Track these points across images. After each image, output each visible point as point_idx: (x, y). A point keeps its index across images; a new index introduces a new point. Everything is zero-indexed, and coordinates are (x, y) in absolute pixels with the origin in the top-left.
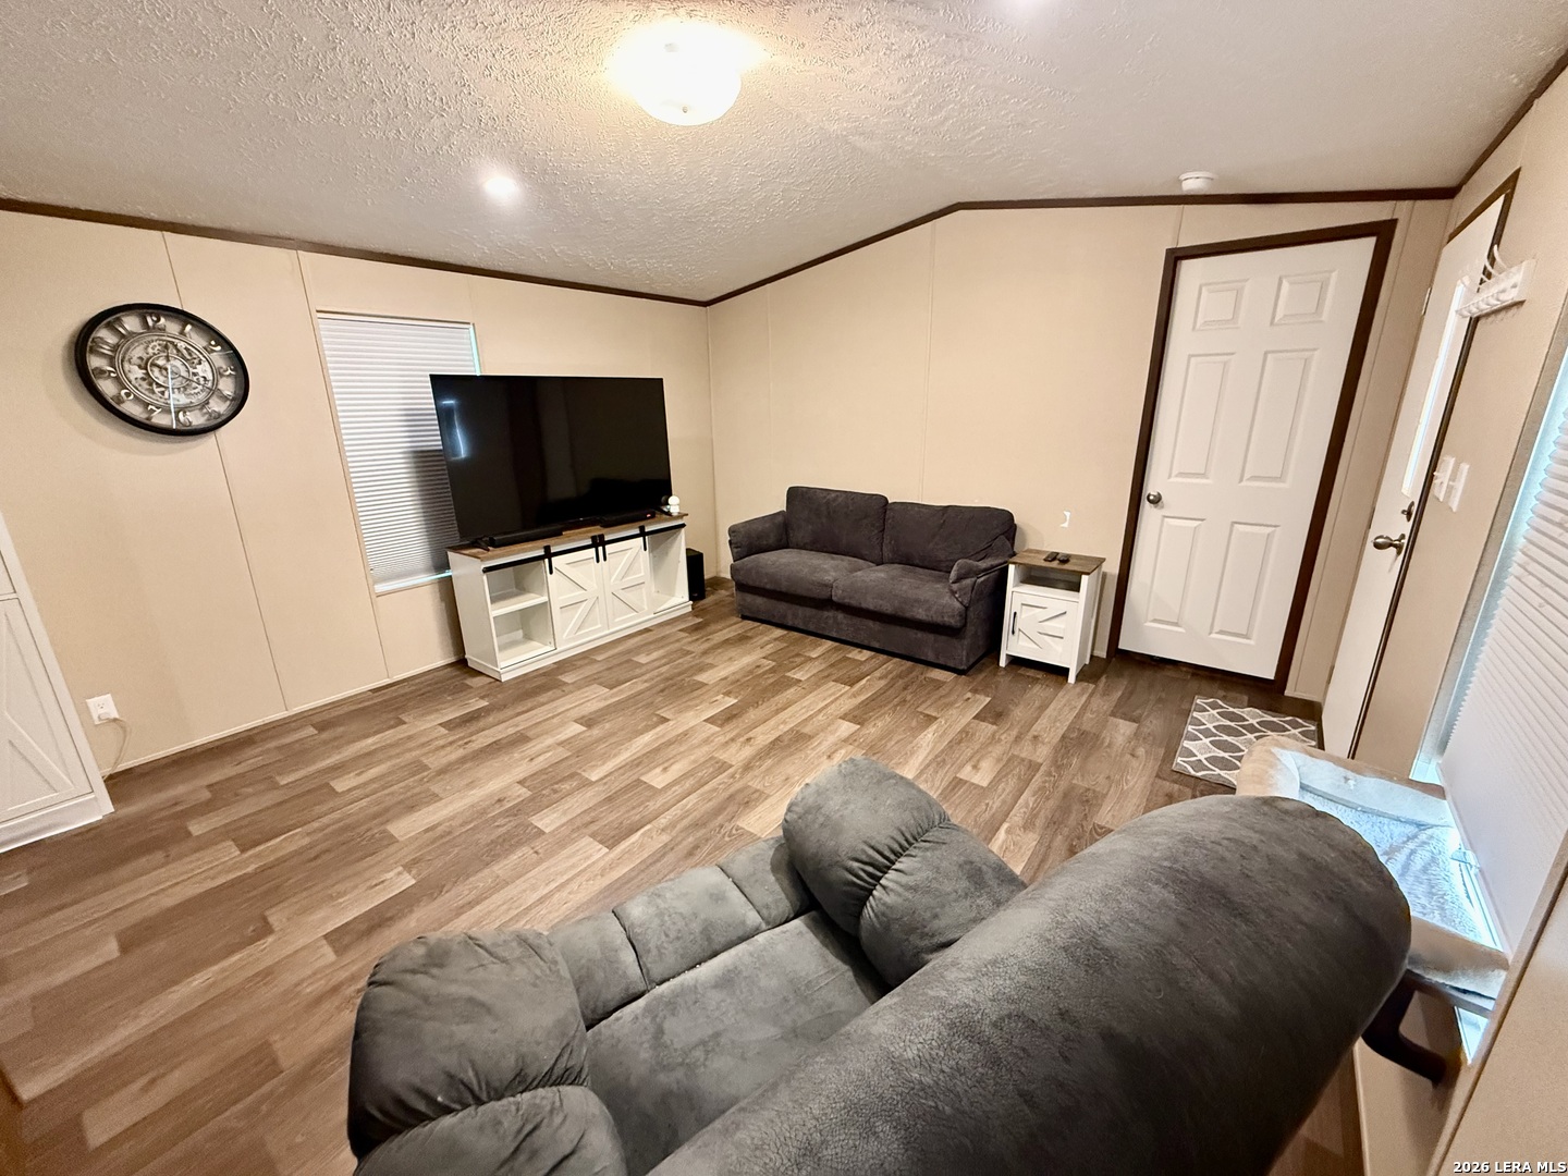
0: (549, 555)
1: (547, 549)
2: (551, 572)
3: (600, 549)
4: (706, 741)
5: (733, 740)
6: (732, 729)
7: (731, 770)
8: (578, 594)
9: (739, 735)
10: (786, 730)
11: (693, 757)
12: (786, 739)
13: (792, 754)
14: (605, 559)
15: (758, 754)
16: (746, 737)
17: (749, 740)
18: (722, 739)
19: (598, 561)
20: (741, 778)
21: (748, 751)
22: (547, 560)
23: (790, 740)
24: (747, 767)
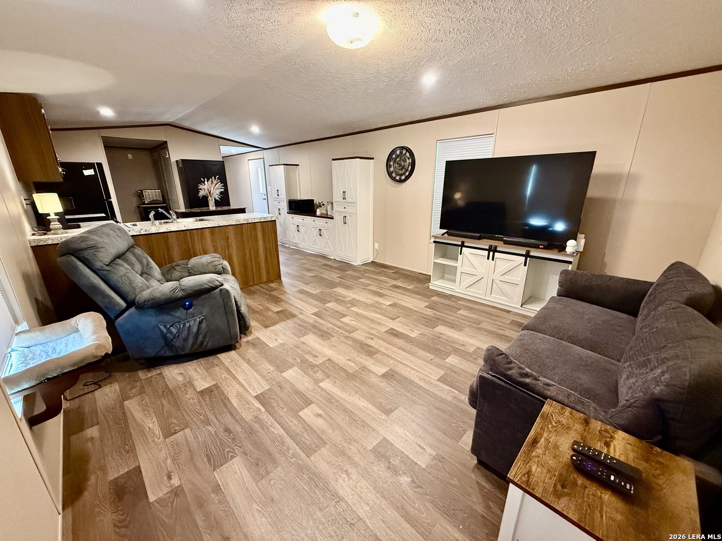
0: (463, 245)
1: (463, 242)
2: (461, 254)
3: (491, 253)
8: (472, 271)
14: (493, 260)
19: (488, 259)
22: (460, 248)
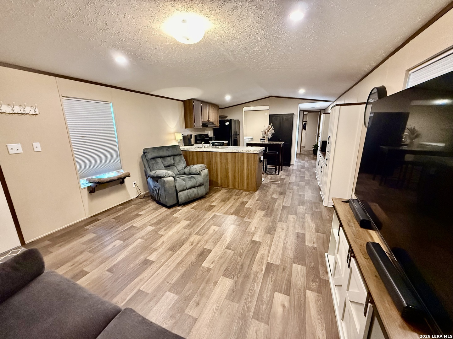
4: (207, 241)
5: (198, 244)
6: (199, 248)
7: (195, 233)
9: (196, 246)
10: (178, 251)
11: (208, 235)
12: (178, 247)
13: (176, 241)
15: (188, 239)
16: (193, 245)
17: (192, 245)
18: (201, 243)
20: (191, 231)
21: (191, 240)
23: (176, 247)
24: (190, 235)
